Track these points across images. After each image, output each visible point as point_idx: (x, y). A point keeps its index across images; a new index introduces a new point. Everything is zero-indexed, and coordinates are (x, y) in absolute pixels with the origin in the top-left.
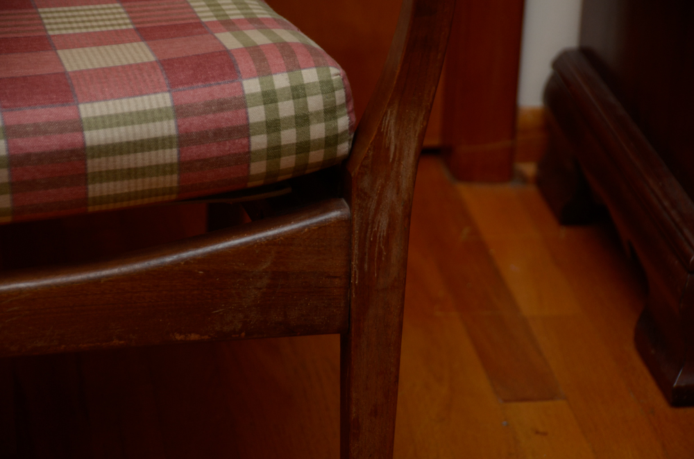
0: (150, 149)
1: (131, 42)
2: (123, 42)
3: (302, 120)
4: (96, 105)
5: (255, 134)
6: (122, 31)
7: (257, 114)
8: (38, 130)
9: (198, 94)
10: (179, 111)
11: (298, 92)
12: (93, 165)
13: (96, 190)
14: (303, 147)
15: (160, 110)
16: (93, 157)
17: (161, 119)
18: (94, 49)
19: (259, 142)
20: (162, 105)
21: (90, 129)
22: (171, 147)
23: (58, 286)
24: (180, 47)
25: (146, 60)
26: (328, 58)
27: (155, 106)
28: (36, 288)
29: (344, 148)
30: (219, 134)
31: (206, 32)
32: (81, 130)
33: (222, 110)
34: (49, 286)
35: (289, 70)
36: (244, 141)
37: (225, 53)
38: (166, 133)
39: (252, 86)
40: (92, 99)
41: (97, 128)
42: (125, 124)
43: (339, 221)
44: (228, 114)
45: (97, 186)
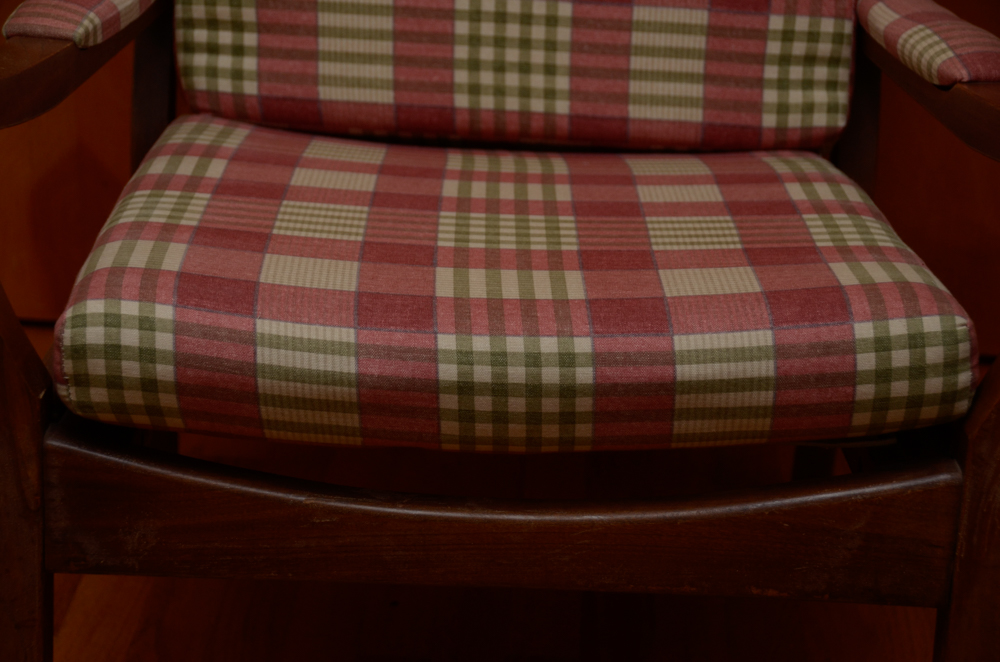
0: (744, 389)
1: (737, 265)
2: (728, 265)
3: (918, 371)
4: (692, 337)
5: (861, 383)
6: (730, 251)
7: (866, 361)
8: (628, 359)
9: (803, 334)
10: (780, 352)
11: (916, 341)
12: (681, 401)
13: (681, 427)
14: (915, 401)
15: (759, 348)
16: (682, 393)
17: (759, 359)
18: (697, 271)
19: (865, 391)
20: (762, 344)
21: (682, 363)
22: (767, 390)
23: (631, 522)
24: (791, 277)
25: (750, 290)
26: (955, 304)
27: (755, 344)
28: (609, 522)
29: (962, 406)
30: (821, 379)
31: (820, 261)
32: (673, 363)
33: (828, 354)
34: (622, 522)
35: (908, 316)
36: (849, 390)
37: (839, 289)
38: (764, 374)
39: (864, 330)
40: (689, 331)
41: (690, 363)
42: (720, 361)
43: (948, 486)
44: (834, 359)
45: (684, 423)
